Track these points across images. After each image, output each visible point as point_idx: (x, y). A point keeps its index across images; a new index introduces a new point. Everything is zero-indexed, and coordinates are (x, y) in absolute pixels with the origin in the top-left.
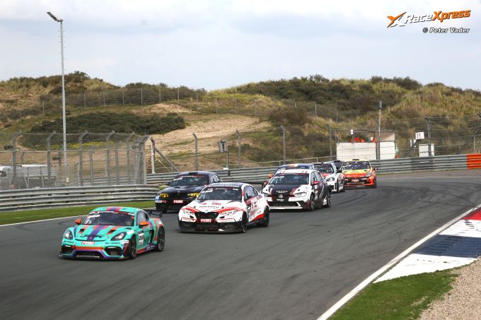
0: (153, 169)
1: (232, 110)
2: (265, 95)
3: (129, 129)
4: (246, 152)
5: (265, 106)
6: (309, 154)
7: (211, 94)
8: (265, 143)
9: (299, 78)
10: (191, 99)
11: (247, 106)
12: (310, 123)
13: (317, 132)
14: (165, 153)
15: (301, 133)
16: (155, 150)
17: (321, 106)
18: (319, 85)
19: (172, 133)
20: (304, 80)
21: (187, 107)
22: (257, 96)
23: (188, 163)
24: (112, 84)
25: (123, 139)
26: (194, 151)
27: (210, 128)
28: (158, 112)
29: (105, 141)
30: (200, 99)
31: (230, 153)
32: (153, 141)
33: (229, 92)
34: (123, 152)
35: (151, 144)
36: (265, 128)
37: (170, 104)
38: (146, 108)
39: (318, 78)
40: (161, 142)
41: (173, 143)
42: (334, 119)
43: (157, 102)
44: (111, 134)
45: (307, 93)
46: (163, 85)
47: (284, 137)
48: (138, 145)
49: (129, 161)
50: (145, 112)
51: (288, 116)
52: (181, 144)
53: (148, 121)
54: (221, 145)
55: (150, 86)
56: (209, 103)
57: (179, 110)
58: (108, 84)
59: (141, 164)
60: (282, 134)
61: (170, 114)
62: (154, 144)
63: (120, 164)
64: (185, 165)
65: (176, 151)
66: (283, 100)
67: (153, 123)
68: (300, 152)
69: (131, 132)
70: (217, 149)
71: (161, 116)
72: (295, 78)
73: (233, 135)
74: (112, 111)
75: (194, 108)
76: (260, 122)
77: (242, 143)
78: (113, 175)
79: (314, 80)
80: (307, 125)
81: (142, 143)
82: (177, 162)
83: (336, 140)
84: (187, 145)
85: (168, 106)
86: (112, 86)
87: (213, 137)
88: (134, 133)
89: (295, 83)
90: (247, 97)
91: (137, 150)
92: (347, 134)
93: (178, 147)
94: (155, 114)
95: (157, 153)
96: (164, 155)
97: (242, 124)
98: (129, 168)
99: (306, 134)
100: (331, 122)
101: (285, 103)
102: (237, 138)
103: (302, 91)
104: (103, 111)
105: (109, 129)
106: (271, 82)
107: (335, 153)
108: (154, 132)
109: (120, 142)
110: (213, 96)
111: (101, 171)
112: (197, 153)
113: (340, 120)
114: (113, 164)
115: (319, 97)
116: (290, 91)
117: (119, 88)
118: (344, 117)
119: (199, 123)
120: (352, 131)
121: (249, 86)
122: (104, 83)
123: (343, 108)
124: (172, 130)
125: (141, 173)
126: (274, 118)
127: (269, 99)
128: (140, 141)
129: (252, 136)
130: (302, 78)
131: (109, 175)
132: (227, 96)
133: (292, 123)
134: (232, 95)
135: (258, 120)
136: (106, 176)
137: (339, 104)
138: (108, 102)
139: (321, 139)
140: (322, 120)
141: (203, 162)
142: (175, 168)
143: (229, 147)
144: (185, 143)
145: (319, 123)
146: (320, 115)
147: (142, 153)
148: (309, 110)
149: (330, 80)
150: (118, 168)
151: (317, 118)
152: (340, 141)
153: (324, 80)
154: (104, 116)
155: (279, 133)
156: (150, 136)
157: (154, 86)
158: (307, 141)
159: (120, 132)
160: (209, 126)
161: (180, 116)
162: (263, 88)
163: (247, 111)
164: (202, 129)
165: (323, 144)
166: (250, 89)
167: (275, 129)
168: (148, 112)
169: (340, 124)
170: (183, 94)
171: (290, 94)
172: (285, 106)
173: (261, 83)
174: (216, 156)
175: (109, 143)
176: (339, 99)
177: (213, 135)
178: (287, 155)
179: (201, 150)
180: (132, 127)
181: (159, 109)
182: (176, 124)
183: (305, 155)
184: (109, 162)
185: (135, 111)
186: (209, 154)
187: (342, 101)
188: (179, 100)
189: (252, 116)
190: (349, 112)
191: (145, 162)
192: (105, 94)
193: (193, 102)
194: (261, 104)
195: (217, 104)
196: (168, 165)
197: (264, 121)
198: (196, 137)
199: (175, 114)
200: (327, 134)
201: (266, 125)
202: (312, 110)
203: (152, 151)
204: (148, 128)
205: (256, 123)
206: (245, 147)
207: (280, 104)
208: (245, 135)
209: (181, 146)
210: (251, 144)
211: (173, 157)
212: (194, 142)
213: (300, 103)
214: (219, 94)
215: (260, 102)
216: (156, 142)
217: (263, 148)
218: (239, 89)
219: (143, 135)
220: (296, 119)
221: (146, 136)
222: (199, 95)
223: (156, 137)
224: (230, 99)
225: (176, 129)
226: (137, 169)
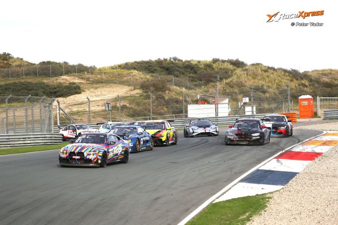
0: (58, 122)
1: (115, 81)
2: (138, 71)
3: (42, 94)
4: (124, 111)
5: (138, 78)
6: (169, 113)
7: (100, 70)
8: (138, 104)
9: (162, 59)
10: (86, 73)
11: (126, 78)
12: (170, 90)
13: (174, 96)
14: (67, 111)
15: (163, 98)
16: (60, 109)
17: (177, 79)
18: (176, 64)
19: (72, 97)
20: (165, 60)
21: (82, 78)
22: (132, 71)
23: (83, 118)
24: (29, 62)
25: (37, 100)
26: (87, 109)
27: (99, 94)
28: (62, 81)
29: (24, 102)
30: (92, 73)
31: (113, 111)
32: (58, 102)
33: (112, 68)
34: (37, 110)
35: (57, 104)
36: (137, 94)
37: (70, 76)
38: (54, 79)
39: (175, 59)
40: (65, 103)
41: (73, 104)
42: (186, 88)
43: (61, 75)
44: (28, 97)
45: (167, 69)
46: (65, 63)
47: (151, 100)
48: (47, 105)
49: (41, 116)
50: (53, 82)
51: (154, 85)
52: (78, 104)
53: (55, 88)
54: (107, 105)
55: (56, 63)
56: (98, 76)
57: (77, 81)
58: (26, 62)
59: (50, 118)
60: (149, 98)
61: (70, 83)
62: (59, 105)
63: (35, 119)
64: (81, 120)
65: (75, 109)
66: (150, 74)
67: (58, 89)
68: (162, 111)
69: (43, 96)
70: (104, 108)
71: (65, 85)
72: (159, 59)
73: (115, 98)
74: (29, 81)
75: (88, 79)
76: (134, 89)
77: (122, 104)
78: (30, 126)
79: (172, 60)
80: (167, 92)
81: (51, 104)
82: (76, 117)
83: (187, 102)
84: (82, 106)
85: (69, 78)
86: (29, 63)
87: (101, 100)
88: (45, 97)
89: (159, 63)
90: (125, 72)
91: (47, 108)
92: (195, 99)
93: (76, 106)
94: (60, 83)
95: (61, 111)
96: (66, 112)
97: (121, 91)
98: (42, 122)
99: (166, 98)
100: (184, 90)
101: (152, 76)
102: (118, 101)
103: (164, 68)
104: (23, 81)
105: (27, 93)
106: (143, 61)
107: (186, 112)
108: (59, 96)
109: (35, 103)
110: (101, 71)
111: (21, 123)
112: (89, 111)
113: (190, 88)
114: (30, 118)
115: (176, 73)
116: (155, 68)
117: (34, 64)
118: (193, 87)
119: (91, 90)
120: (198, 96)
121: (126, 64)
122: (23, 61)
123: (192, 80)
124: (72, 94)
125: (50, 125)
126: (144, 86)
127: (141, 73)
128: (50, 102)
129: (128, 100)
130: (164, 59)
131: (27, 126)
132: (112, 71)
133: (157, 91)
134: (114, 70)
135: (133, 88)
136: (25, 127)
137: (190, 77)
138: (27, 74)
139: (177, 101)
140: (178, 88)
141: (94, 117)
142: (74, 121)
143: (112, 107)
144: (82, 104)
145: (175, 90)
146: (176, 85)
147: (50, 111)
148: (169, 81)
149: (184, 61)
150: (33, 122)
151: (174, 87)
152: (190, 103)
153: (179, 60)
154: (23, 84)
155: (148, 97)
156: (57, 99)
157: (59, 63)
158: (168, 103)
159: (35, 96)
160: (98, 91)
161: (78, 84)
162: (137, 66)
163: (125, 81)
164: (93, 94)
165: (178, 105)
166: (127, 66)
167: (145, 94)
168: (55, 81)
169: (190, 91)
170: (80, 70)
171: (155, 70)
172: (152, 78)
173: (136, 62)
174: (103, 113)
175: (27, 103)
176: (190, 73)
177: (101, 99)
178: (153, 113)
179: (92, 109)
180: (44, 93)
181: (63, 80)
182: (75, 91)
183: (166, 113)
184: (27, 116)
185: (45, 81)
186: (98, 112)
187: (191, 75)
188: (77, 73)
189: (129, 85)
190: (197, 83)
191: (52, 117)
192: (24, 69)
193: (87, 75)
194: (135, 77)
195: (104, 77)
196: (69, 119)
197: (137, 89)
198: (89, 99)
199: (74, 83)
200: (181, 98)
201: (138, 91)
202: (170, 81)
203: (58, 109)
204: (55, 93)
205: (131, 90)
206: (124, 107)
207: (148, 77)
208: (124, 98)
209: (79, 106)
210: (128, 105)
211: (73, 113)
212: (88, 104)
213: (162, 76)
214: (105, 70)
215: (135, 75)
216: (60, 103)
217: (136, 108)
218: (120, 66)
219: (51, 98)
220: (159, 88)
221: (53, 99)
222: (91, 70)
223: (60, 99)
224: (113, 73)
225: (75, 94)
226: (47, 122)
